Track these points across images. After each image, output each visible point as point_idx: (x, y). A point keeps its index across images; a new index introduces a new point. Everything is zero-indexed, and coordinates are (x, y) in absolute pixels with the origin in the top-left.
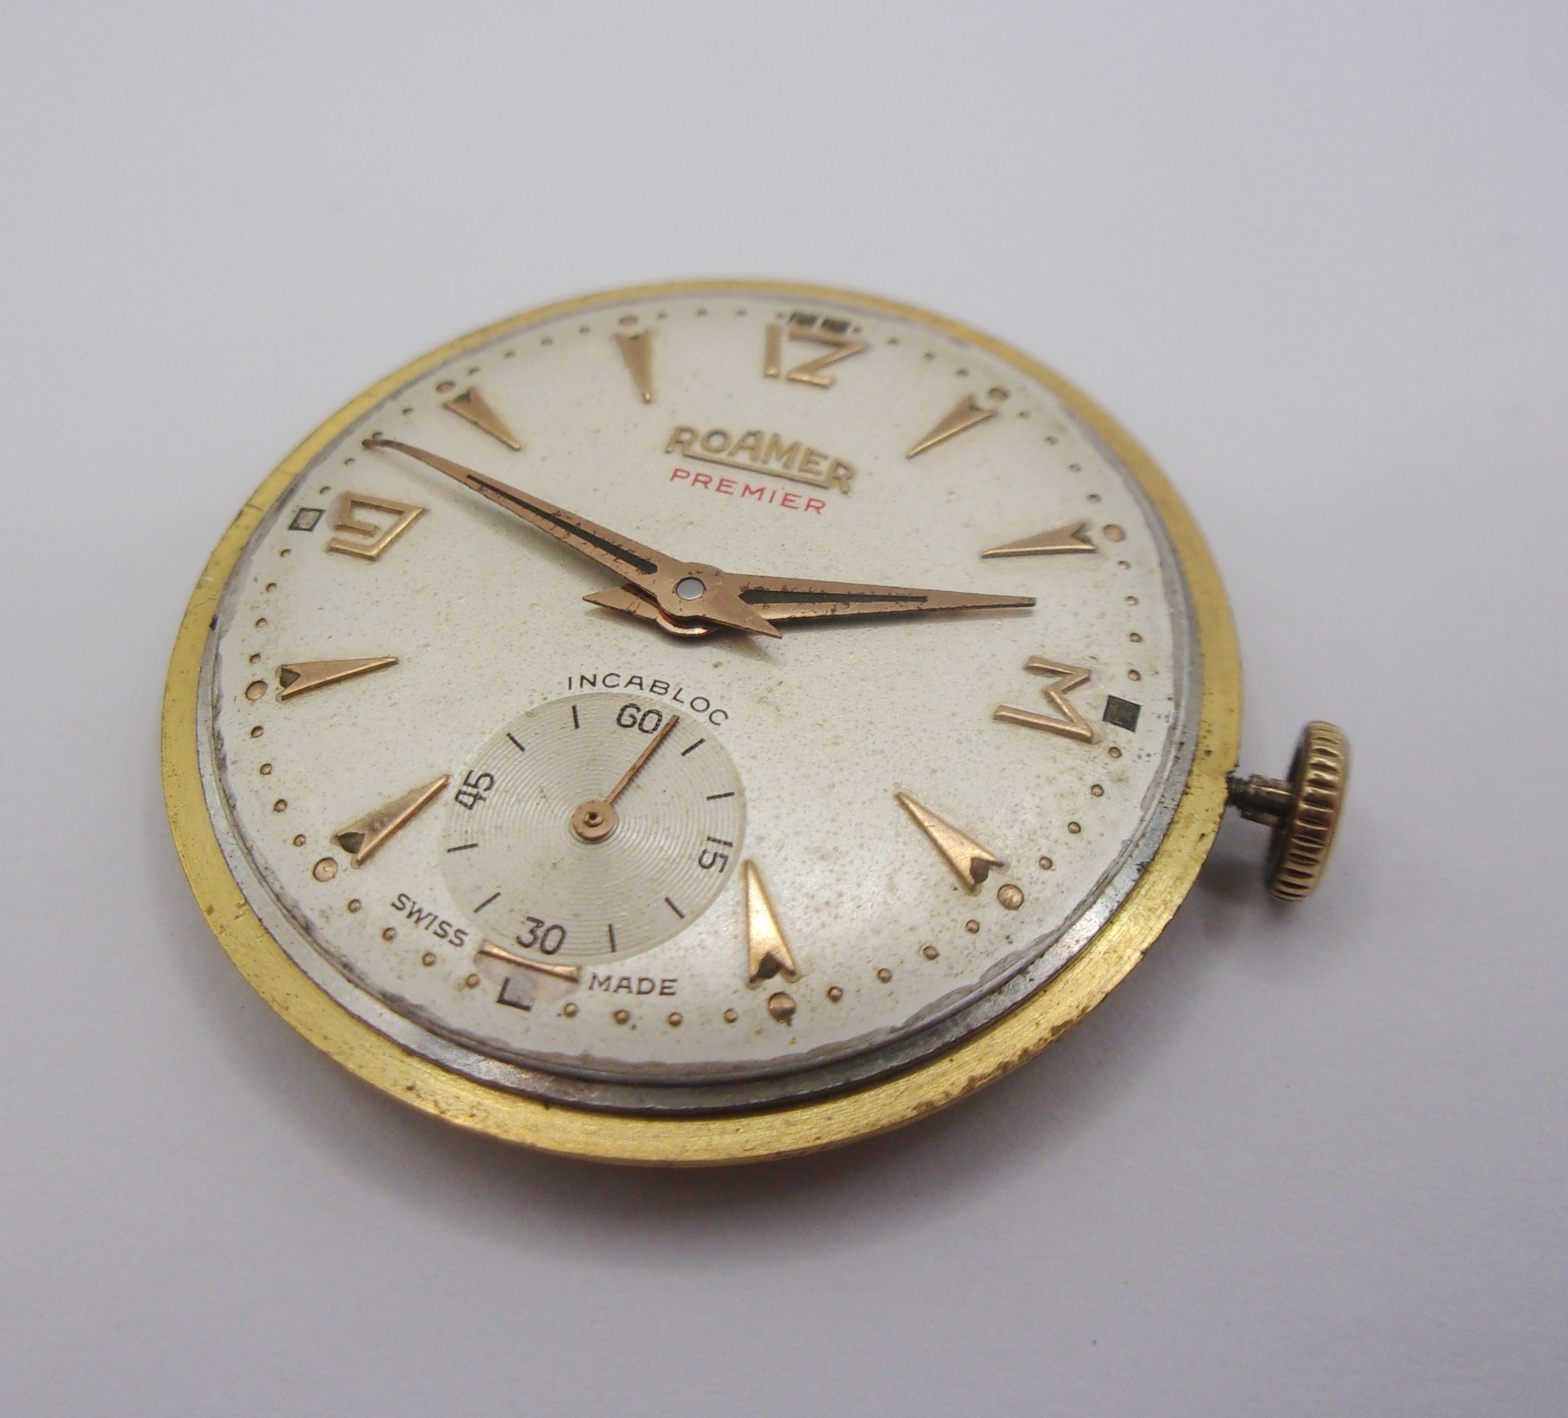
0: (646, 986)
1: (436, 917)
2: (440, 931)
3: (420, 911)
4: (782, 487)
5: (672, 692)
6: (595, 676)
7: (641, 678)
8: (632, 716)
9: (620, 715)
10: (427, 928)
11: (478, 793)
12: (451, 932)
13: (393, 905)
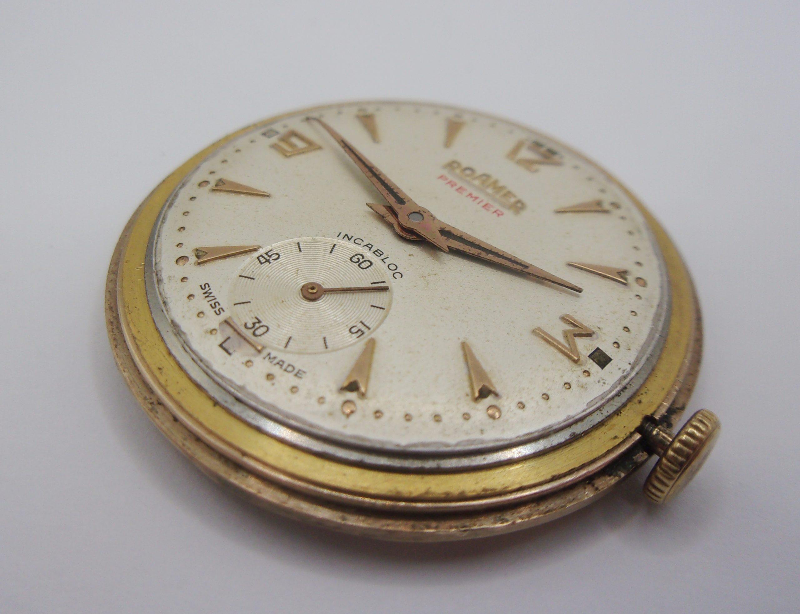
0: (290, 369)
1: (215, 299)
2: (213, 305)
3: (210, 293)
4: (486, 200)
5: (383, 257)
6: (352, 237)
7: (372, 246)
8: (358, 259)
9: (354, 256)
10: (208, 301)
11: (269, 260)
12: (218, 307)
13: (201, 286)
